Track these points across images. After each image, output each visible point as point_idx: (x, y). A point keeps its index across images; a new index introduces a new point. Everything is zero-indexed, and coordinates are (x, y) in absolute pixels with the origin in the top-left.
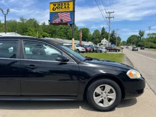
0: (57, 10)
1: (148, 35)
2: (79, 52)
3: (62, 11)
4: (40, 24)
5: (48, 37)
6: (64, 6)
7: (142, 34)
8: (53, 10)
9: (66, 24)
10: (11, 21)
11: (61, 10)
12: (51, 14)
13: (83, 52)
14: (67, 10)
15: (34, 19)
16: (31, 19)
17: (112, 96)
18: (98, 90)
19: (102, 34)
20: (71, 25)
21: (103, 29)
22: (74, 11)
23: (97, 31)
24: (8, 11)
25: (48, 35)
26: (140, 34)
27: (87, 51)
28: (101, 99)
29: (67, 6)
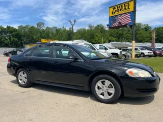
2: (144, 56)
3: (121, 13)
5: (113, 41)
8: (112, 14)
9: (125, 26)
12: (110, 18)
13: (150, 56)
14: (127, 11)
17: (111, 90)
18: (99, 84)
20: (131, 26)
22: (135, 11)
24: (75, 21)
25: (114, 39)
27: (155, 55)
28: (102, 91)
29: (127, 8)
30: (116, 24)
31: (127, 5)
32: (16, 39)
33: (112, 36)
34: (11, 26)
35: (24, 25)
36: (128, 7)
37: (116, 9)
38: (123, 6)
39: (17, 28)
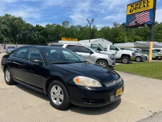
8: (130, 12)
9: (143, 25)
11: (139, 10)
14: (146, 9)
20: (150, 26)
22: (154, 9)
31: (146, 2)
32: (44, 37)
33: (139, 35)
34: (40, 25)
35: (51, 24)
36: (147, 4)
37: (134, 7)
38: (142, 3)
39: (44, 27)
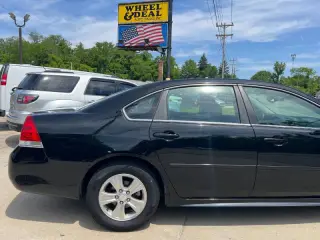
0: (133, 20)
1: (292, 71)
4: (73, 47)
6: (149, 11)
7: (279, 69)
8: (125, 18)
10: (11, 40)
11: (144, 20)
14: (155, 19)
15: (59, 37)
16: (53, 37)
19: (201, 69)
21: (203, 59)
22: (170, 22)
23: (190, 63)
25: (90, 70)
26: (276, 69)
29: (155, 12)
30: (134, 41)
31: (155, 7)
